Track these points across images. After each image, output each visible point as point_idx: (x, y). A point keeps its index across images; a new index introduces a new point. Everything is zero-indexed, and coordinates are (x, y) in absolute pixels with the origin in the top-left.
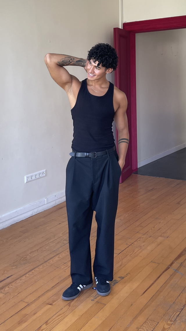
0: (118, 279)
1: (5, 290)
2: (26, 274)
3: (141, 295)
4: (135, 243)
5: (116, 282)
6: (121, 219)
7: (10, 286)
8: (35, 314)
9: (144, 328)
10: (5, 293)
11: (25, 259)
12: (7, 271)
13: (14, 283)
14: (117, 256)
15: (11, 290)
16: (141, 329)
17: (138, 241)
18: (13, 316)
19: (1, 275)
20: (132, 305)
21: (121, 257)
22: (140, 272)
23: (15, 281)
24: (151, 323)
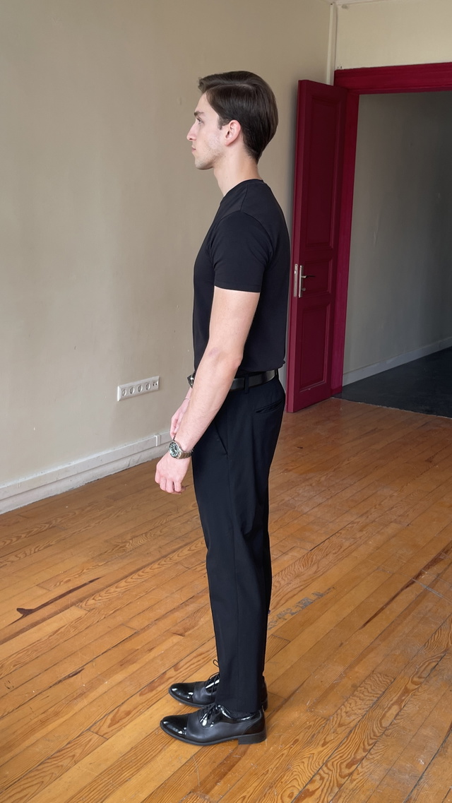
0: (313, 597)
1: (88, 604)
2: (126, 577)
4: (343, 532)
5: (308, 602)
7: (98, 597)
8: (150, 650)
10: (88, 609)
11: (122, 548)
12: (88, 570)
13: (105, 591)
14: (307, 554)
15: (99, 604)
16: (361, 687)
17: (349, 529)
18: (109, 651)
19: (77, 576)
20: (342, 644)
21: (314, 557)
22: (355, 586)
24: (380, 679)
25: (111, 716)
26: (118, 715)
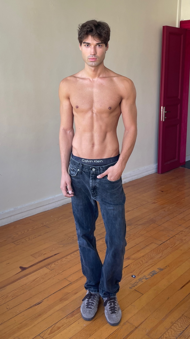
0: (157, 271)
1: (51, 266)
2: (71, 253)
3: (179, 290)
4: (177, 236)
5: (155, 273)
6: (165, 211)
7: (56, 263)
8: (76, 293)
9: (179, 324)
10: (51, 269)
11: (72, 239)
12: (55, 248)
13: (60, 260)
14: (158, 246)
15: (57, 267)
16: (176, 324)
17: (180, 234)
18: (56, 293)
19: (49, 251)
20: (169, 298)
21: (161, 249)
22: (179, 266)
23: (62, 259)
24: (186, 320)
25: (51, 329)
26: (54, 328)
